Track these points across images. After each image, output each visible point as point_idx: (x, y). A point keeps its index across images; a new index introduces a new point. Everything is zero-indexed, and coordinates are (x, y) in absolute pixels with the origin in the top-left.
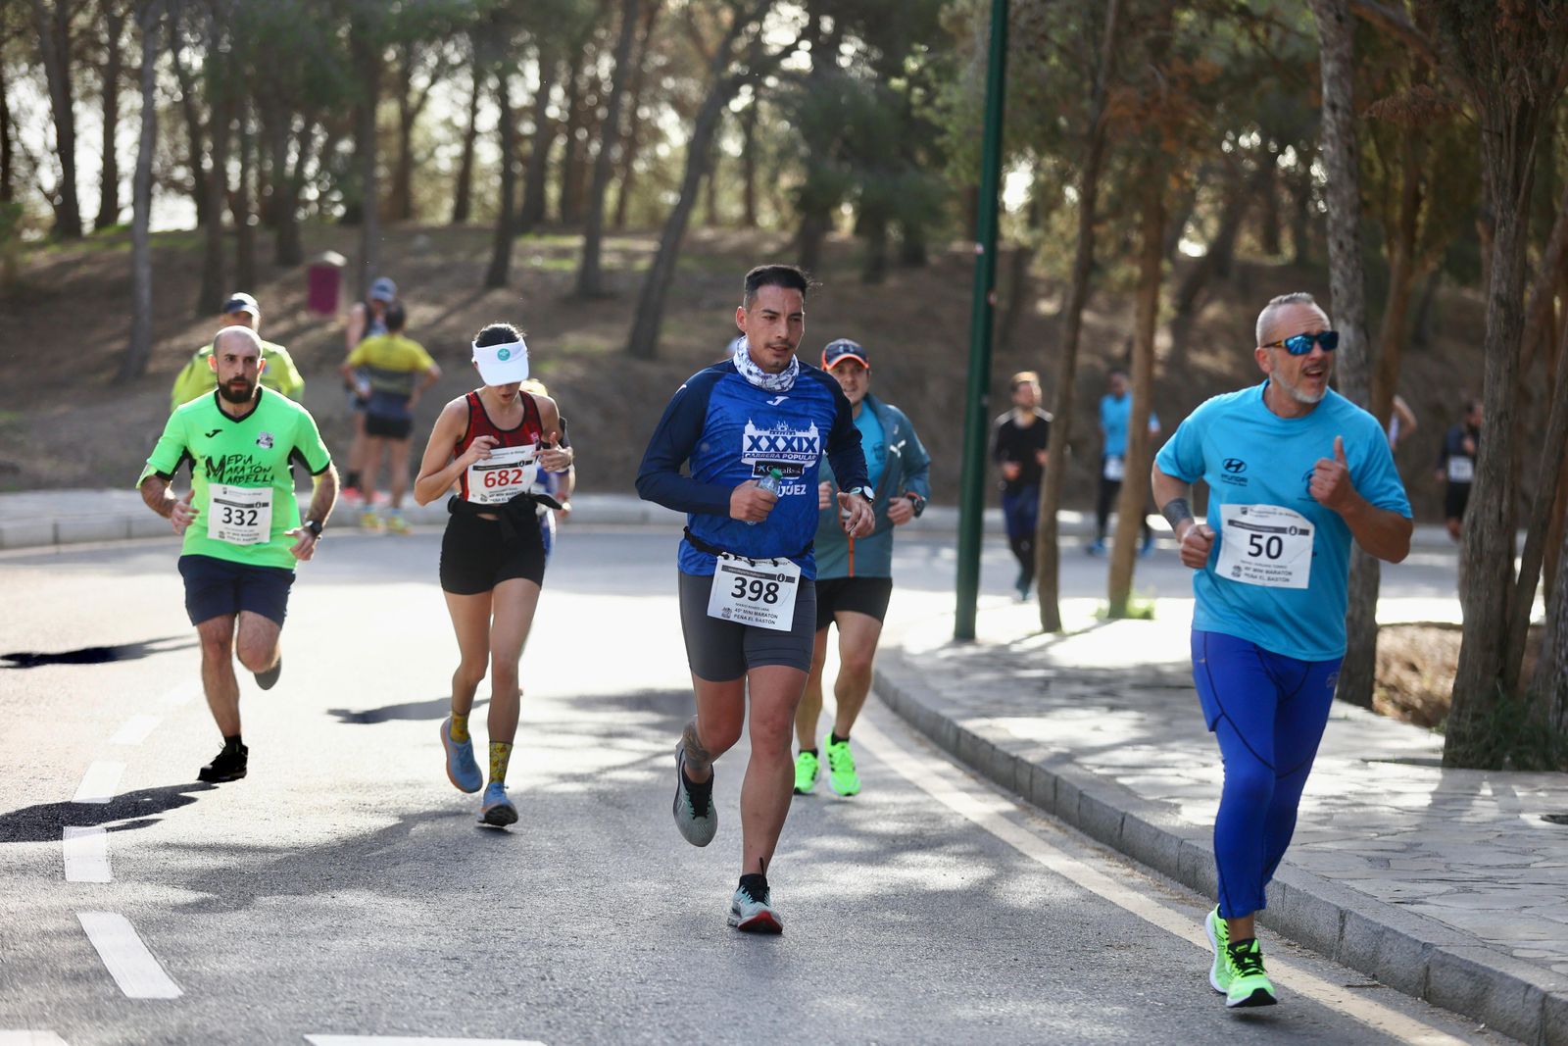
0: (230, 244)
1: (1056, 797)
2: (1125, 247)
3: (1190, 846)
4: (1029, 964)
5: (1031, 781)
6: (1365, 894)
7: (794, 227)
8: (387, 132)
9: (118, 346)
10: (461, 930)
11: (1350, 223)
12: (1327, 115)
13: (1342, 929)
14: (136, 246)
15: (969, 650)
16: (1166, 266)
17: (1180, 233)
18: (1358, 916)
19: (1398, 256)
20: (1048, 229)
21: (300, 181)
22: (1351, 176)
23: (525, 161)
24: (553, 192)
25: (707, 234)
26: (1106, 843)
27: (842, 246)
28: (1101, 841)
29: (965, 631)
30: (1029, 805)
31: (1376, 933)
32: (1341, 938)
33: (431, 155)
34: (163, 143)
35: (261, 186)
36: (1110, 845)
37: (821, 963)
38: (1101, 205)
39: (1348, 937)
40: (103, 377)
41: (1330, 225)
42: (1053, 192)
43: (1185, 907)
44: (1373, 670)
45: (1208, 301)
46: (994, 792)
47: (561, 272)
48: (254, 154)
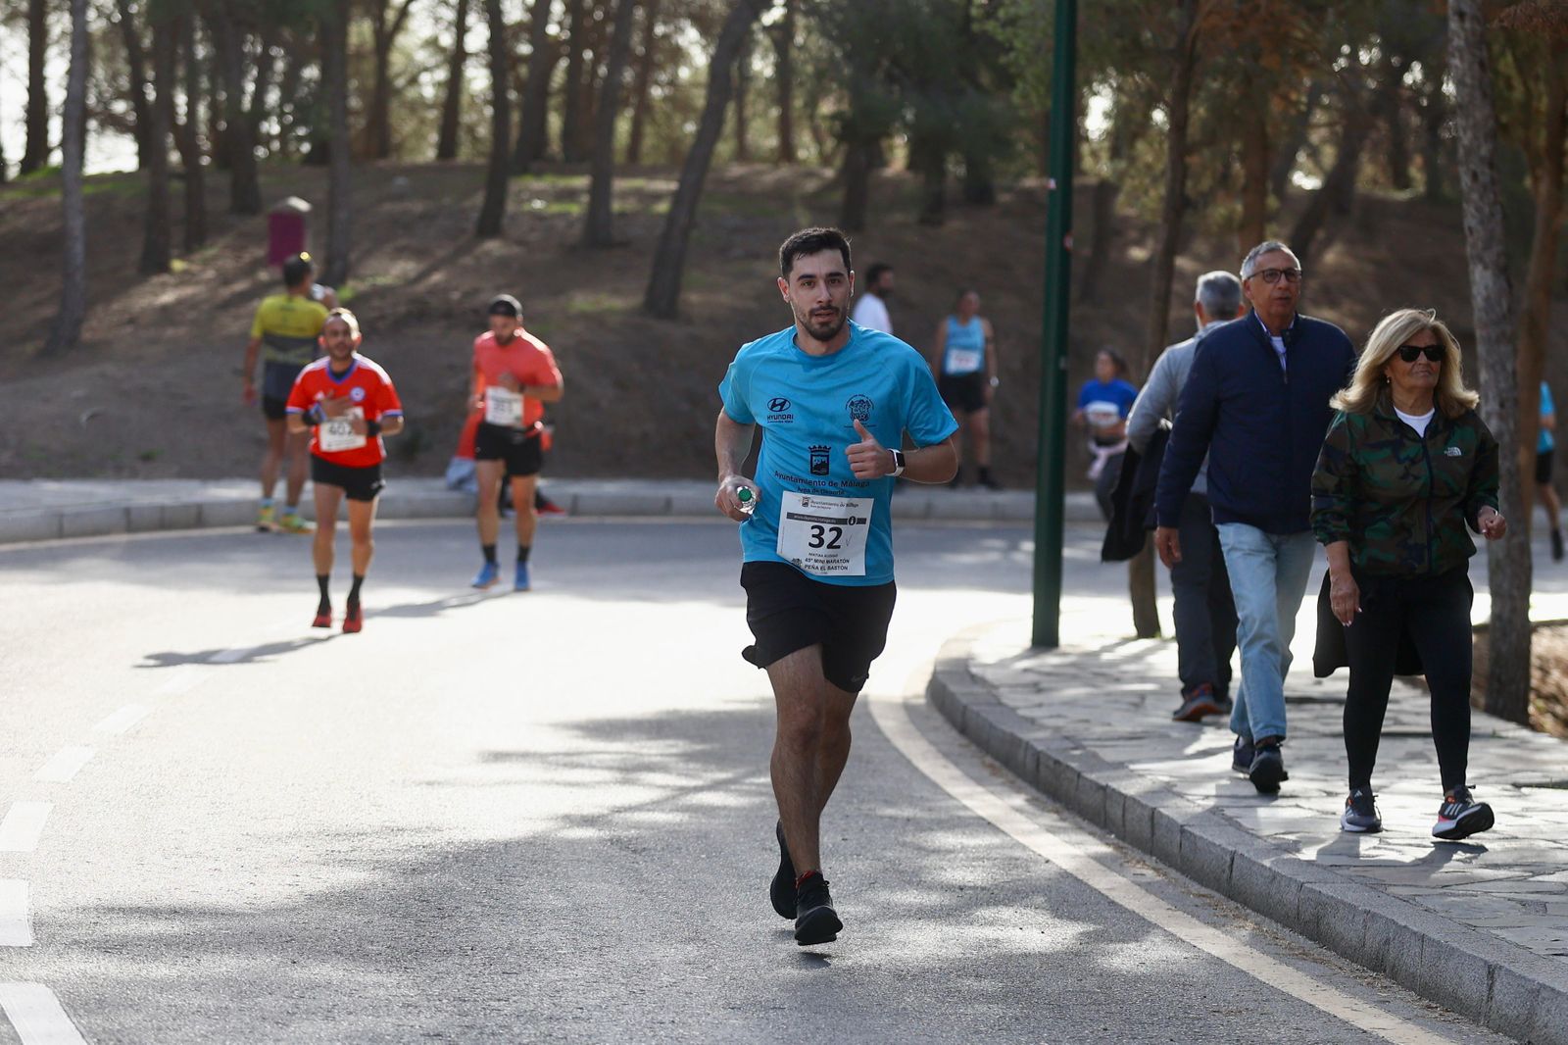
0: (177, 186)
1: (1153, 834)
2: (1224, 179)
3: (1311, 891)
4: (1121, 1035)
5: (1123, 816)
6: (1517, 946)
7: (838, 161)
8: (360, 55)
9: (48, 311)
10: (445, 1001)
11: (1484, 150)
12: (1454, 25)
13: (1491, 988)
14: (66, 194)
15: (1051, 660)
16: (1272, 202)
17: (1290, 165)
18: (1509, 972)
19: (1544, 188)
20: (1132, 160)
21: (260, 112)
22: (1485, 95)
23: (520, 87)
24: (555, 122)
25: (737, 170)
26: (1212, 889)
27: (896, 183)
28: (1207, 886)
29: (1045, 635)
30: (1121, 843)
31: (1532, 991)
32: (1490, 998)
33: (413, 81)
34: (100, 72)
35: (213, 122)
36: (1218, 890)
37: (873, 1037)
38: (1194, 131)
39: (1498, 997)
40: (30, 348)
41: (1461, 152)
42: (1138, 116)
43: (1307, 964)
44: (1527, 677)
45: (1327, 243)
46: (1081, 828)
47: (563, 215)
48: (204, 83)
